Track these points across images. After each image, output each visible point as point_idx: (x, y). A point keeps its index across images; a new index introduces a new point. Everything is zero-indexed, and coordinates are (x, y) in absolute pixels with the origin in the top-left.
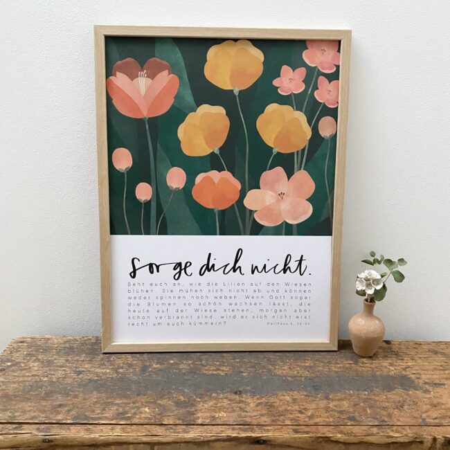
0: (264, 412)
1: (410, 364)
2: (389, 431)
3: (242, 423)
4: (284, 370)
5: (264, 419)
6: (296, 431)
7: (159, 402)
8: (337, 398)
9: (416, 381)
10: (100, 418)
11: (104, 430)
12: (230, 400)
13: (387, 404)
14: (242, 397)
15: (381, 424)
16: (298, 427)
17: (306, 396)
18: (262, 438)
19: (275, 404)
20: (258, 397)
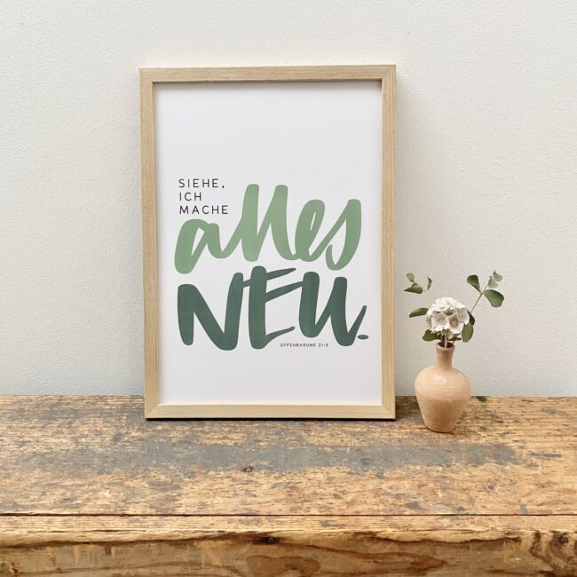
0: (282, 496)
1: (511, 428)
2: (467, 523)
3: (244, 512)
4: (323, 437)
5: (279, 506)
6: (325, 524)
7: (128, 483)
8: (394, 476)
9: (517, 451)
10: (34, 507)
11: (37, 524)
12: (234, 480)
13: (469, 484)
14: (252, 475)
15: (456, 512)
16: (328, 518)
17: (349, 473)
18: (273, 535)
19: (299, 485)
20: (277, 475)
